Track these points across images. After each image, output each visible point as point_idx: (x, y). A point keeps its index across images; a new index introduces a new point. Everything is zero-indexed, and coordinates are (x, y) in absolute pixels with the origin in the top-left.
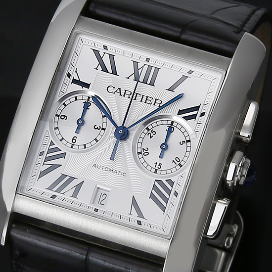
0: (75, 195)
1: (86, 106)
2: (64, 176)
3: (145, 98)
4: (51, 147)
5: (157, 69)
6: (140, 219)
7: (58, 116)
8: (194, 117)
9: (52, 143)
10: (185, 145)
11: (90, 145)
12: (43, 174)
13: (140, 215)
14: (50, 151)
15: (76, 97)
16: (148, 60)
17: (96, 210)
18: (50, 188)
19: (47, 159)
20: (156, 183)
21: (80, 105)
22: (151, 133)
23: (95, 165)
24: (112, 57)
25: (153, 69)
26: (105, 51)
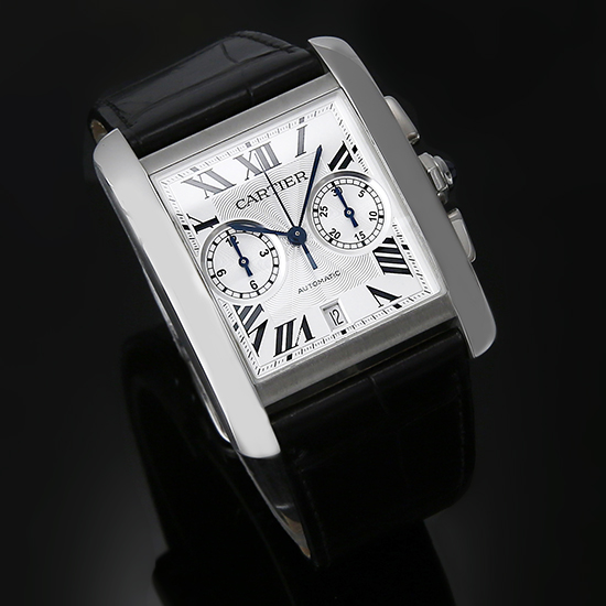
0: (309, 337)
1: (233, 242)
2: (280, 329)
3: (283, 183)
4: (240, 311)
5: (267, 146)
6: (395, 302)
7: (214, 276)
8: (349, 159)
9: (237, 308)
10: (366, 194)
11: (274, 276)
12: (257, 346)
13: (392, 298)
14: (242, 317)
15: (214, 243)
16: (248, 145)
17: (344, 332)
18: (279, 351)
19: (247, 328)
20: (377, 254)
21: (225, 246)
22: (322, 211)
23: (300, 291)
24: (210, 173)
25: (263, 148)
26: (198, 172)
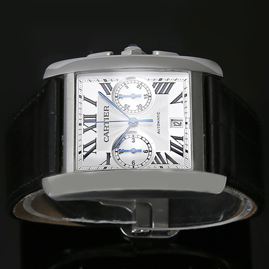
0: (181, 139)
1: (122, 152)
2: (172, 149)
3: (105, 117)
4: (156, 163)
5: (85, 116)
6: (183, 96)
7: (133, 166)
8: (109, 84)
9: (153, 163)
10: (128, 85)
11: (146, 141)
12: (175, 163)
13: (180, 96)
14: (158, 163)
15: (118, 160)
16: (80, 124)
17: (186, 123)
18: (182, 155)
19: (164, 163)
20: (158, 93)
21: (121, 156)
22: (127, 107)
23: (159, 133)
24: (85, 147)
25: (85, 119)
26: (82, 151)
